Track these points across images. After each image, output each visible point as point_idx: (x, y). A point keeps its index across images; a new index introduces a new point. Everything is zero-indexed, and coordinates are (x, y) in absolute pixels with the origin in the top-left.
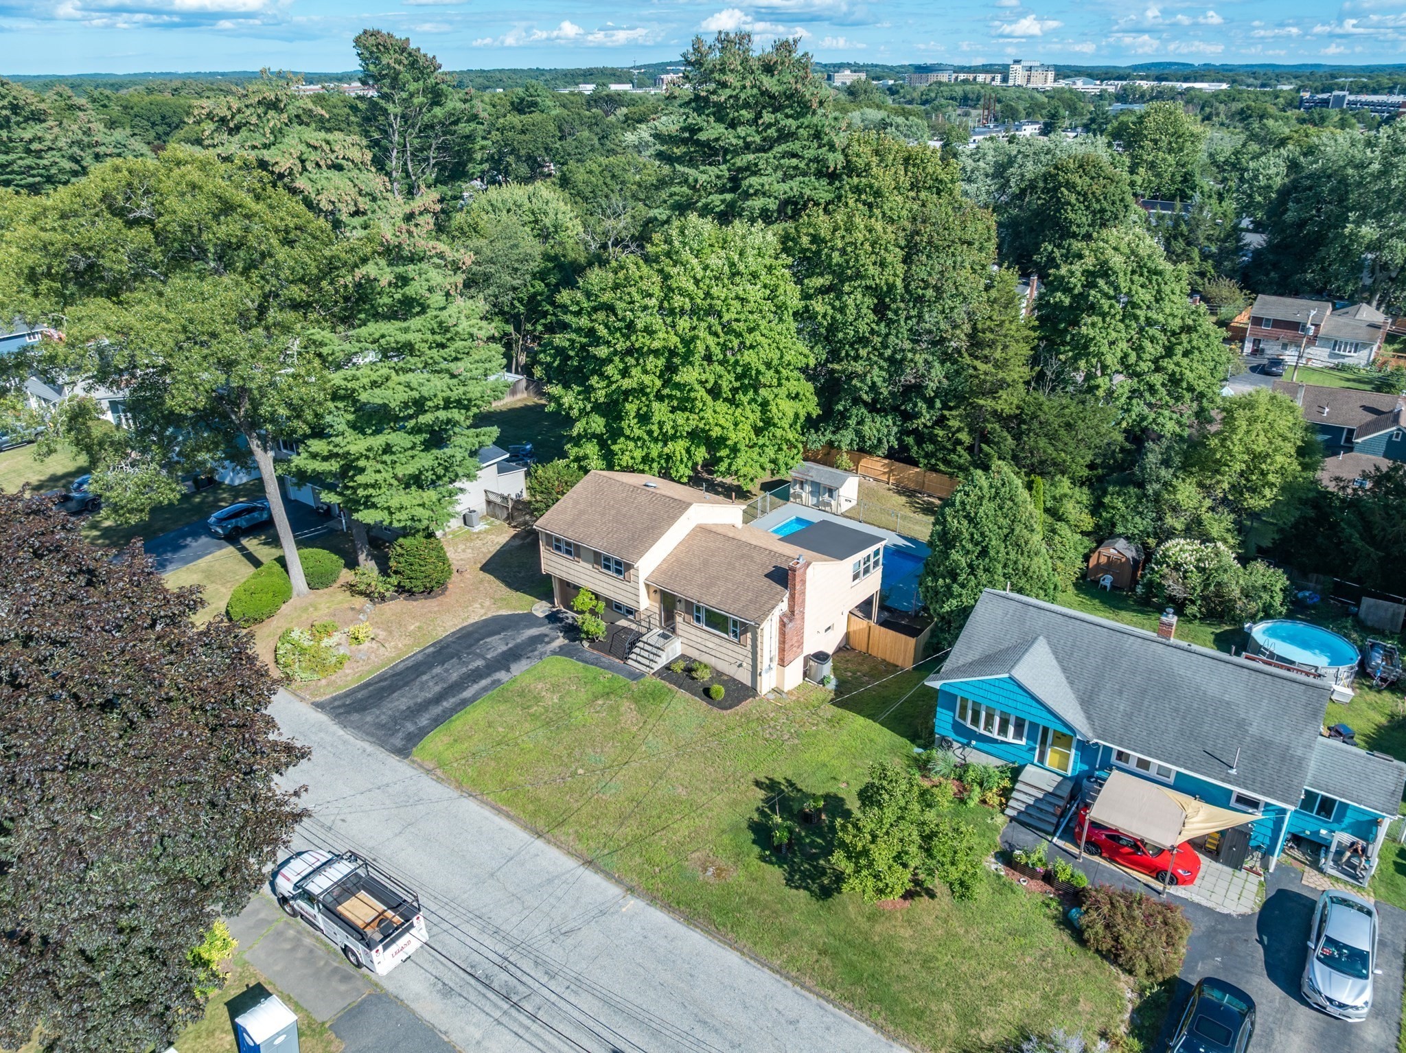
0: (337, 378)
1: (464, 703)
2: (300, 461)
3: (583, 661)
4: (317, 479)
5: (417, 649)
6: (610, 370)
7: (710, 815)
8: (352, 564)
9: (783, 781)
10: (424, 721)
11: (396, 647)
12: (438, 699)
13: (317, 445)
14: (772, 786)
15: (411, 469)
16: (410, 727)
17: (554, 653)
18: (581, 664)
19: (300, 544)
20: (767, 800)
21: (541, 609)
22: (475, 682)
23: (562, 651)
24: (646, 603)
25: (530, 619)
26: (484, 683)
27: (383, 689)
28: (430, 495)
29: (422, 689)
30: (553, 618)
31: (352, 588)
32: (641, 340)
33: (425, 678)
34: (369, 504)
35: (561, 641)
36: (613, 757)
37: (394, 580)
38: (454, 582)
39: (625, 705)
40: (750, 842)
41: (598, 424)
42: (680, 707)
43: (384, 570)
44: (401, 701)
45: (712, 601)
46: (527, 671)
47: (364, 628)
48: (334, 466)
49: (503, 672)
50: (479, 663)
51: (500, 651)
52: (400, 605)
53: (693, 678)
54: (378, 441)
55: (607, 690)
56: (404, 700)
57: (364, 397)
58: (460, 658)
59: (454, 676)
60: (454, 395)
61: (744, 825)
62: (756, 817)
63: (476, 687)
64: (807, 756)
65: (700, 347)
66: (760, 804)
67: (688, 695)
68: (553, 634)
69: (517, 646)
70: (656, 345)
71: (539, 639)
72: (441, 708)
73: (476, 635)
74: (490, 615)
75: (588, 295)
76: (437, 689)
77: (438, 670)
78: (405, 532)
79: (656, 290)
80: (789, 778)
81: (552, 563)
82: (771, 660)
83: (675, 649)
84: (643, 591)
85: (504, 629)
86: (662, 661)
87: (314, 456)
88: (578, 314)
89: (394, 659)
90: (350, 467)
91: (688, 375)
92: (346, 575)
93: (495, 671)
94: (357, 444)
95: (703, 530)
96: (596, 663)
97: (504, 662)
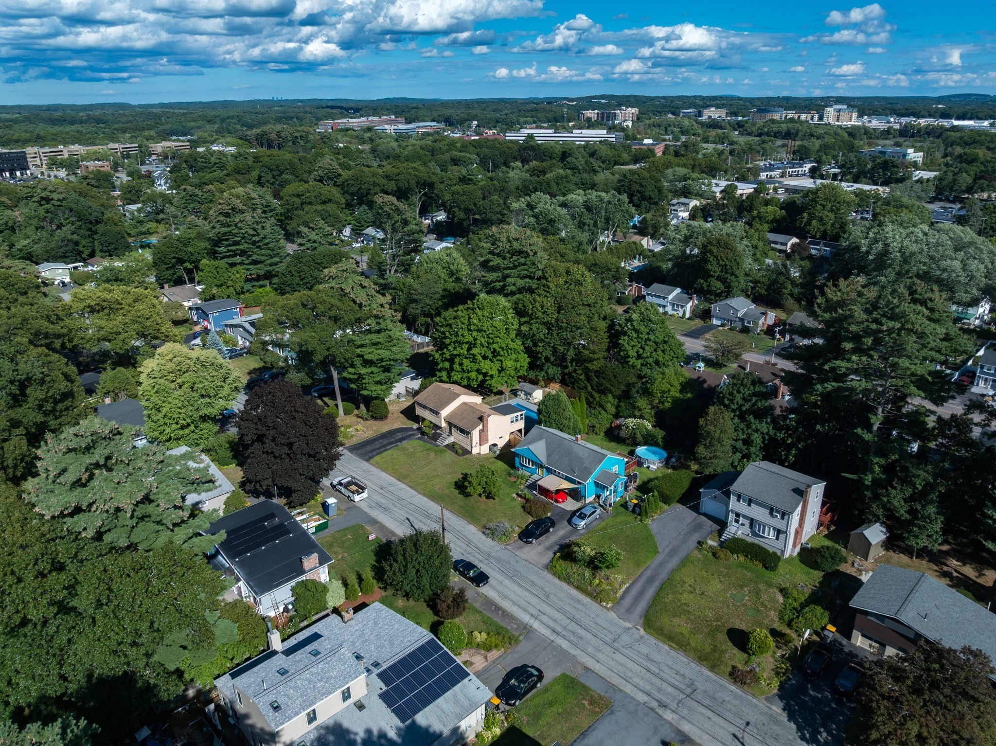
0: (358, 351)
1: (386, 450)
2: (345, 374)
4: (351, 381)
5: (375, 434)
6: (450, 347)
7: (446, 479)
8: (358, 408)
10: (374, 453)
11: (369, 433)
12: (379, 448)
13: (351, 370)
15: (378, 379)
16: (370, 455)
17: (416, 439)
18: (423, 442)
19: (343, 400)
21: (415, 426)
23: (419, 438)
24: (444, 424)
25: (411, 429)
26: (393, 445)
28: (384, 387)
29: (375, 445)
30: (419, 429)
31: (358, 416)
32: (460, 338)
33: (377, 443)
34: (365, 389)
35: (419, 435)
36: (424, 464)
37: (371, 414)
38: (390, 415)
39: (432, 453)
41: (447, 365)
42: (448, 456)
43: (368, 410)
44: (369, 448)
45: (460, 425)
46: (407, 443)
47: (359, 427)
48: (356, 377)
49: (400, 443)
50: (393, 440)
51: (400, 437)
52: (371, 422)
53: (454, 448)
54: (369, 370)
55: (428, 449)
57: (366, 357)
58: (388, 438)
59: (385, 443)
60: (391, 357)
63: (391, 446)
65: (478, 342)
66: (460, 478)
67: (451, 452)
68: (418, 433)
69: (406, 436)
70: (465, 340)
71: (413, 435)
72: (380, 450)
74: (400, 427)
75: (445, 320)
76: (380, 445)
77: (381, 441)
78: (377, 398)
79: (466, 322)
81: (419, 411)
82: (477, 443)
83: (451, 439)
84: (443, 421)
85: (403, 431)
86: (447, 442)
87: (350, 373)
88: (441, 326)
89: (368, 437)
90: (361, 377)
91: (475, 351)
92: (356, 412)
93: (398, 442)
94: (363, 371)
95: (464, 404)
96: (428, 442)
97: (401, 440)
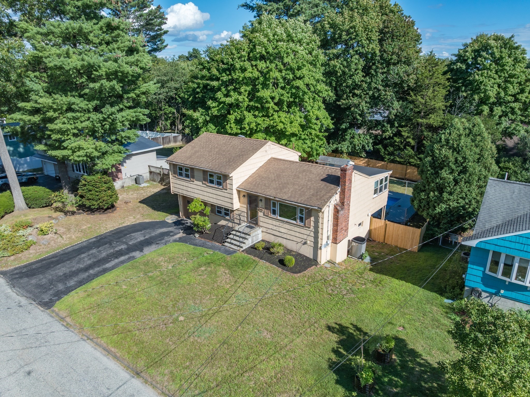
1: (105, 271)
3: (194, 245)
5: (84, 240)
7: (292, 355)
9: (351, 326)
10: (72, 283)
11: (70, 238)
12: (86, 269)
14: (341, 330)
16: (61, 287)
17: (175, 241)
18: (192, 246)
20: (341, 342)
21: (170, 219)
22: (116, 258)
23: (181, 240)
24: (238, 205)
25: (163, 224)
26: (122, 258)
27: (52, 262)
29: (78, 262)
30: (178, 223)
33: (83, 256)
35: (181, 234)
36: (209, 306)
38: (120, 205)
39: (221, 270)
40: (333, 382)
42: (262, 272)
43: (76, 198)
45: (284, 196)
46: (155, 251)
47: (48, 224)
49: (138, 252)
50: (123, 247)
51: (139, 240)
53: (271, 253)
55: (209, 261)
56: (64, 269)
58: (111, 244)
59: (104, 254)
61: (325, 365)
62: (334, 357)
63: (117, 261)
64: (364, 306)
66: (335, 345)
67: (268, 264)
68: (177, 231)
69: (151, 238)
71: (167, 234)
72: (87, 274)
73: (126, 232)
74: (138, 222)
76: (89, 262)
77: (94, 251)
80: (355, 323)
81: (177, 186)
82: (328, 238)
83: (258, 235)
84: (235, 196)
85: (145, 229)
86: (249, 243)
89: (66, 245)
93: (132, 252)
96: (203, 245)
97: (140, 246)
